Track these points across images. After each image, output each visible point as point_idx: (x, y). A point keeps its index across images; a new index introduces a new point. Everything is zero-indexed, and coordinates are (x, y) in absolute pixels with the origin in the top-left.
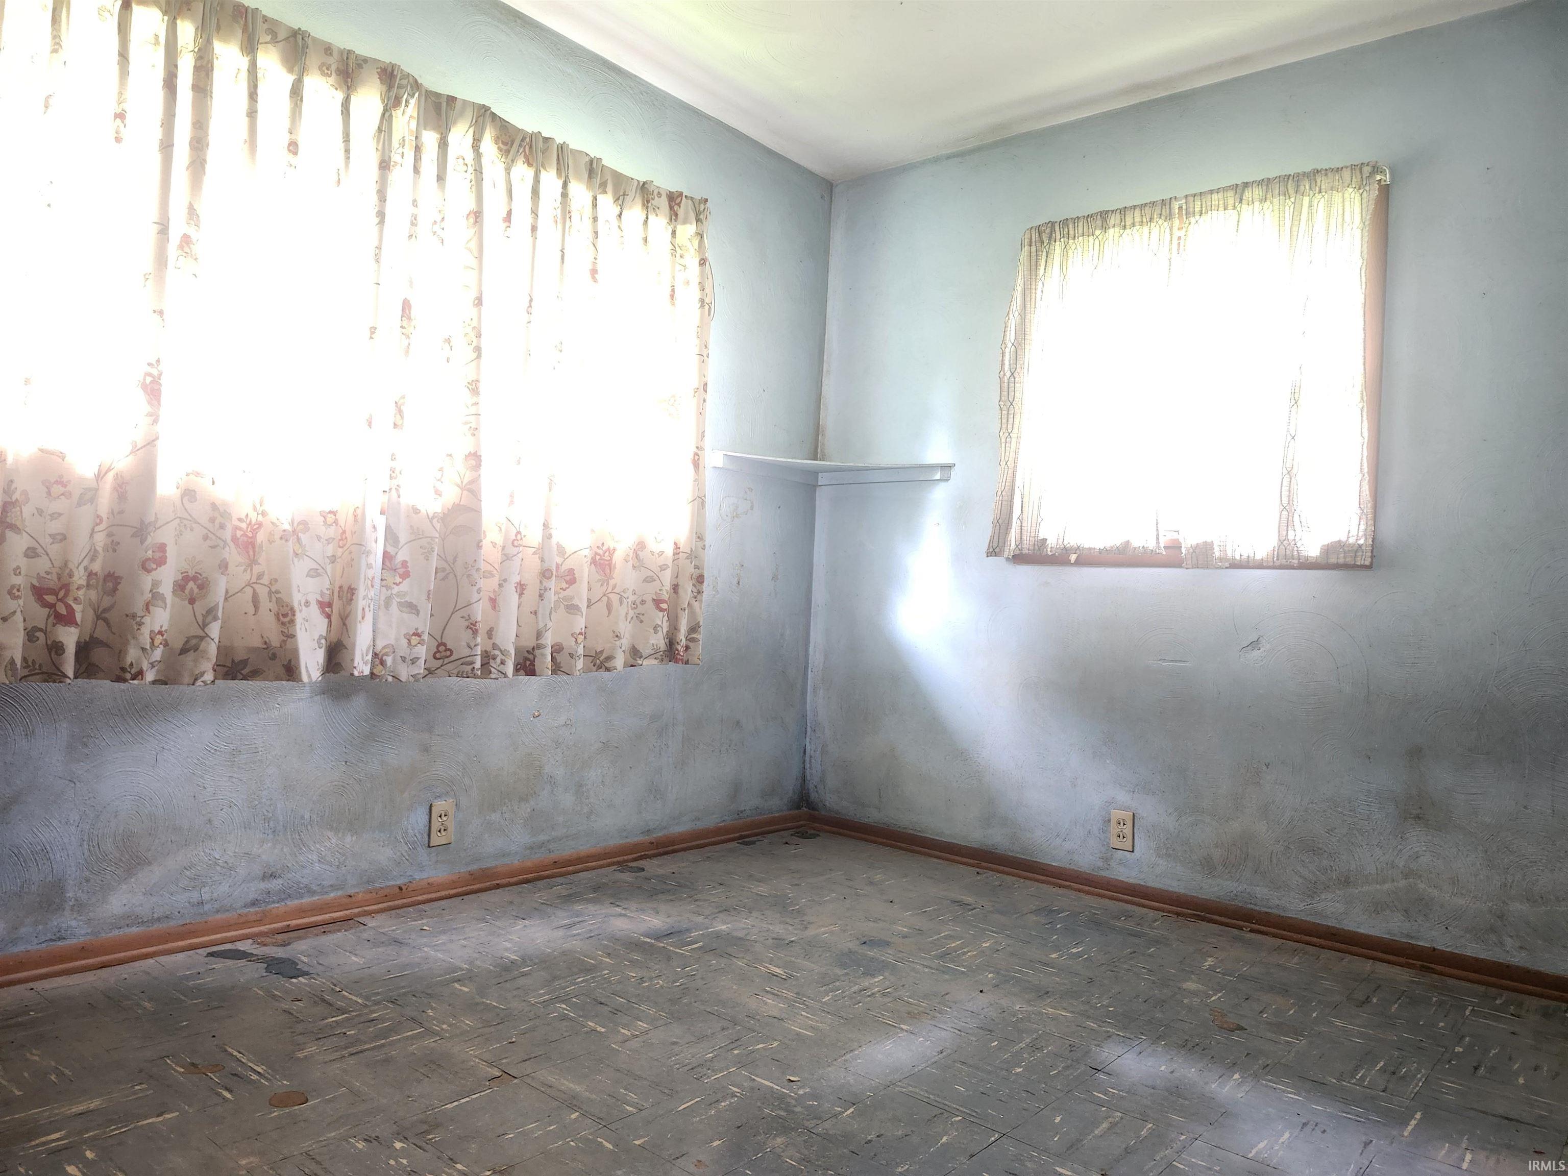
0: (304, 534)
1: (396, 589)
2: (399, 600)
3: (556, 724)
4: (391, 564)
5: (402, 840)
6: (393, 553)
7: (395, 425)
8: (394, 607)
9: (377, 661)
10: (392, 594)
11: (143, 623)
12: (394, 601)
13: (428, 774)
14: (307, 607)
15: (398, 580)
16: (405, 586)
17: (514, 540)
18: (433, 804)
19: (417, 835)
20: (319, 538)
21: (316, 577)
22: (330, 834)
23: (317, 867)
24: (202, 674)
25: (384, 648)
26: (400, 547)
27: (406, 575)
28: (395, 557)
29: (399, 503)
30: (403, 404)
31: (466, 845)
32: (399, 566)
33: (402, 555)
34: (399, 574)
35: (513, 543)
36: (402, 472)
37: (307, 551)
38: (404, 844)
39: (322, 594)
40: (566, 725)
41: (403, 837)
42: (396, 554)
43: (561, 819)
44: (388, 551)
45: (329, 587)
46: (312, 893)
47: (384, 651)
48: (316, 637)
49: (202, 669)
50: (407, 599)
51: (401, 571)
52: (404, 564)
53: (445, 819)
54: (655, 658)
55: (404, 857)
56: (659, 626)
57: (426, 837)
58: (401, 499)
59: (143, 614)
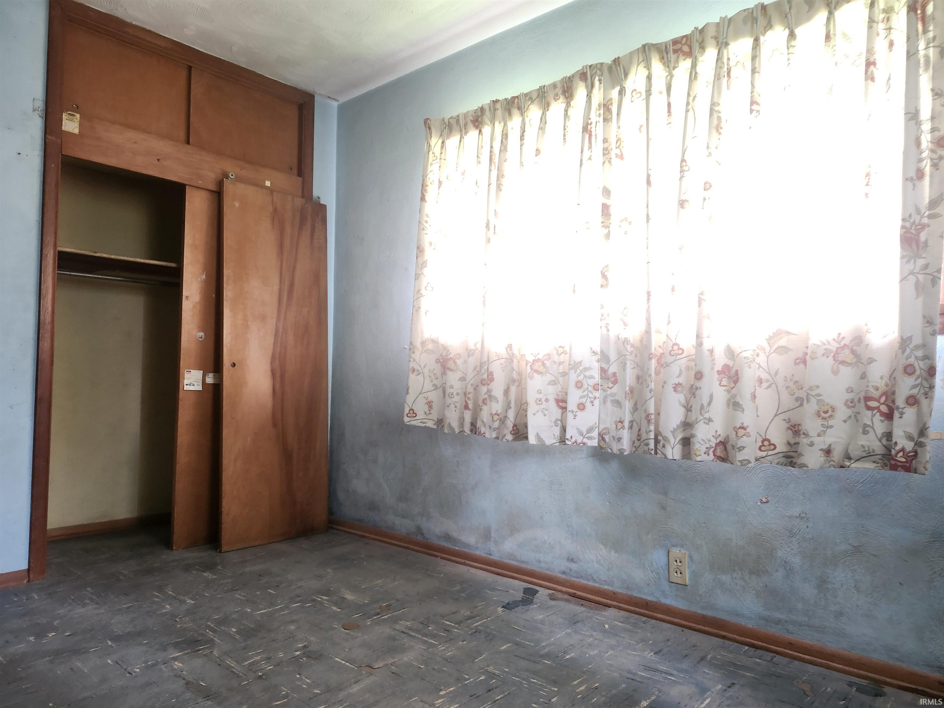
0: (548, 361)
1: (609, 391)
2: (611, 399)
3: (788, 514)
4: (605, 375)
5: (649, 569)
6: (606, 368)
7: (602, 286)
8: (609, 402)
9: (601, 439)
10: (606, 395)
11: (482, 409)
12: (608, 399)
13: (665, 526)
14: (547, 402)
15: (611, 385)
16: (615, 389)
17: (671, 351)
18: (670, 550)
19: (660, 568)
20: (555, 362)
21: (554, 385)
22: (602, 547)
23: (596, 565)
24: (505, 435)
25: (603, 429)
26: (610, 364)
27: (615, 382)
28: (607, 370)
29: (609, 335)
30: (607, 270)
31: (701, 592)
32: (611, 376)
33: (613, 369)
34: (611, 381)
35: (670, 353)
36: (609, 315)
37: (550, 370)
38: (650, 572)
39: (557, 395)
40: (800, 517)
41: (649, 567)
42: (608, 368)
43: (800, 606)
44: (603, 367)
45: (561, 390)
46: (595, 581)
47: (605, 431)
48: (554, 419)
49: (505, 433)
50: (616, 398)
51: (612, 379)
52: (614, 374)
53: (680, 564)
54: (874, 462)
55: (651, 581)
56: (869, 426)
57: (666, 572)
58: (610, 333)
59: (482, 405)
